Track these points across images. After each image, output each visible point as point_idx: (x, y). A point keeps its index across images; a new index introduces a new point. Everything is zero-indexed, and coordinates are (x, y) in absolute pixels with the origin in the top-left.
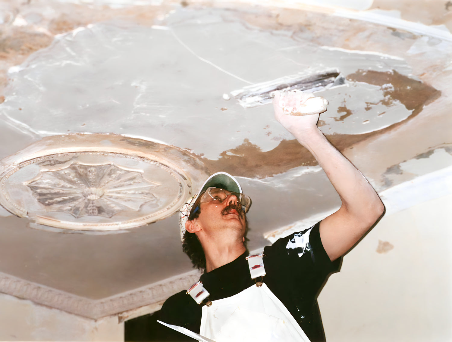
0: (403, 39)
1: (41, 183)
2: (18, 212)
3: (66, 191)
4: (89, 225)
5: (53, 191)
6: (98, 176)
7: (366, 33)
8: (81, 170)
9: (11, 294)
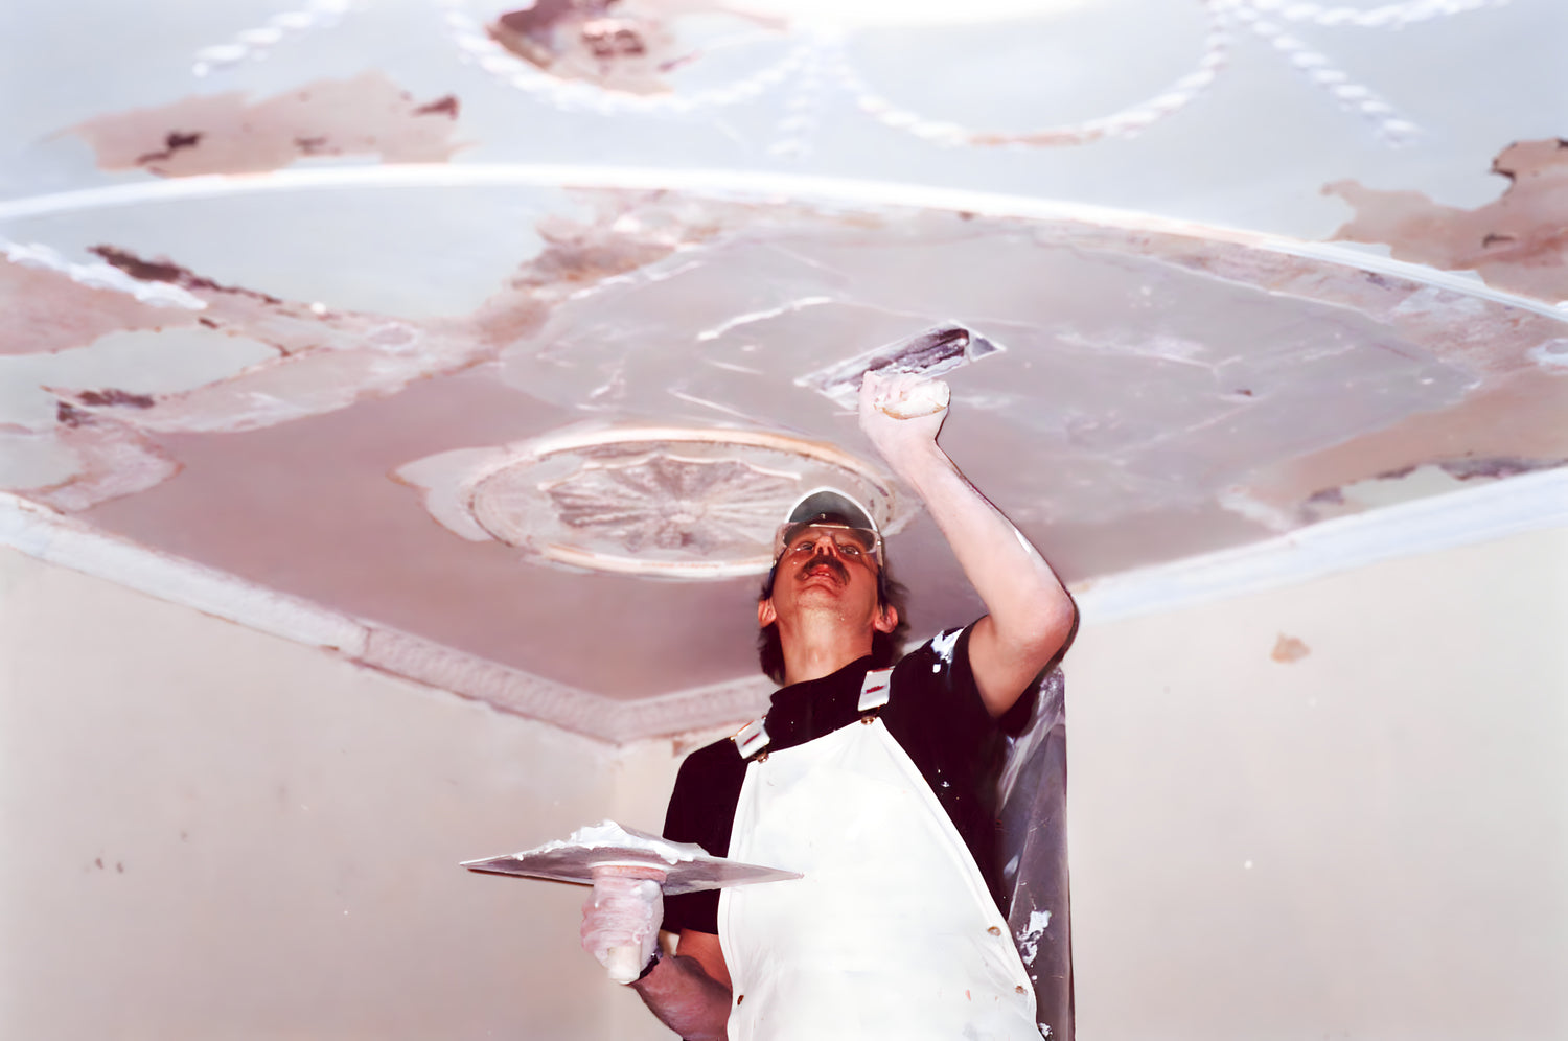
0: (1389, 289)
1: (576, 488)
2: (510, 537)
3: (624, 503)
4: (654, 565)
5: (597, 503)
6: (702, 480)
7: (1317, 277)
8: (668, 470)
9: (446, 688)
